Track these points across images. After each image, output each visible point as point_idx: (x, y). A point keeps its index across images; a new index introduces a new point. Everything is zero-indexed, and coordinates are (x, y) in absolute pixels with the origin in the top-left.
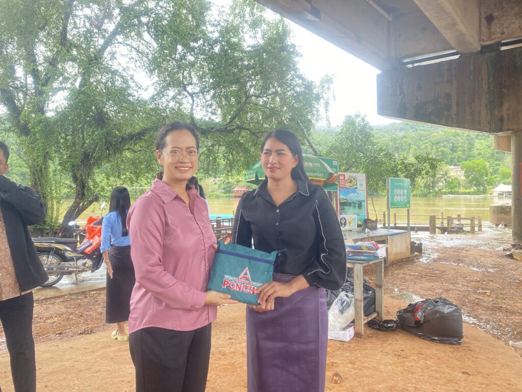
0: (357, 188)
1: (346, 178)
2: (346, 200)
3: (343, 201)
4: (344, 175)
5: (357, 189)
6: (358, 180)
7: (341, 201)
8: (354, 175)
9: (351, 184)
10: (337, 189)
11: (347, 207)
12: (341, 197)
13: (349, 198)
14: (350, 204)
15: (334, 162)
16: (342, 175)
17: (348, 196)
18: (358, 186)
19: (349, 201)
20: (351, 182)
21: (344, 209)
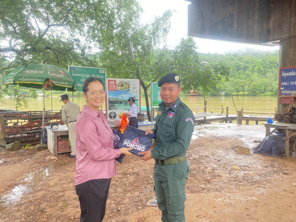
1: (117, 83)
2: (117, 99)
3: (113, 100)
5: (129, 91)
6: (130, 84)
7: (111, 100)
9: (122, 88)
11: (118, 105)
12: (111, 97)
13: (120, 98)
14: (121, 102)
15: (100, 71)
16: (112, 81)
17: (119, 96)
18: (131, 89)
19: (120, 100)
20: (122, 85)
21: (114, 106)
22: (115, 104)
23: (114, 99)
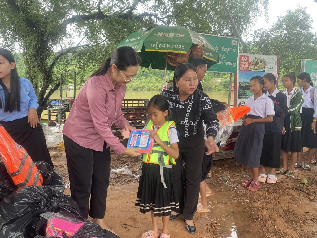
0: (264, 71)
1: (251, 60)
4: (248, 57)
6: (267, 63)
7: (242, 85)
8: (262, 57)
9: (256, 67)
10: (237, 72)
12: (242, 80)
15: (232, 41)
16: (244, 57)
18: (266, 69)
20: (257, 64)
21: (245, 93)
22: (246, 91)
23: (246, 83)
